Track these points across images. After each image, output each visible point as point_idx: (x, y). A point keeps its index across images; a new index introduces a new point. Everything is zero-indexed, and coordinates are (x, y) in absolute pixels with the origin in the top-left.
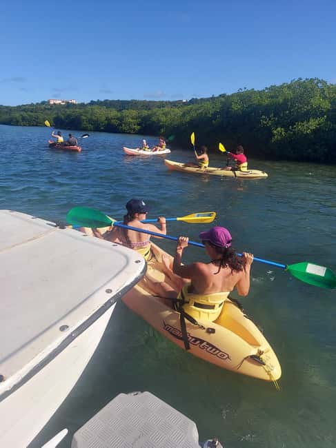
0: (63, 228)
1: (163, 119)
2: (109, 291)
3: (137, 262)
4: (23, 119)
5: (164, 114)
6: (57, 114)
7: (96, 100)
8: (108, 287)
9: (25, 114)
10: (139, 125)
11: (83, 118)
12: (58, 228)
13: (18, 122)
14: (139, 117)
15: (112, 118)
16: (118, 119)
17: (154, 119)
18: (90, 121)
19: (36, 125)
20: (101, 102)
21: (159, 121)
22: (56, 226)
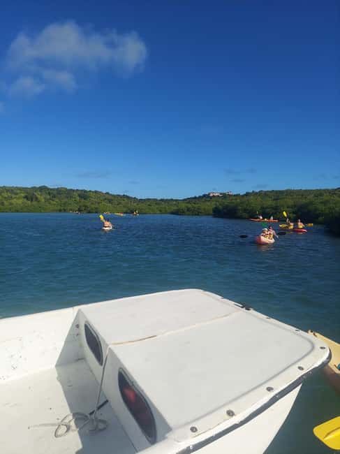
0: (249, 310)
1: (321, 207)
2: (301, 368)
3: (322, 348)
4: (188, 210)
5: (321, 203)
6: (216, 204)
7: (251, 191)
8: (300, 364)
9: (190, 206)
10: (294, 213)
11: (240, 208)
12: (244, 309)
13: (183, 212)
14: (295, 206)
15: (267, 208)
16: (273, 208)
17: (311, 207)
18: (245, 210)
19: (198, 215)
20: (257, 193)
21: (316, 209)
22: (242, 307)
